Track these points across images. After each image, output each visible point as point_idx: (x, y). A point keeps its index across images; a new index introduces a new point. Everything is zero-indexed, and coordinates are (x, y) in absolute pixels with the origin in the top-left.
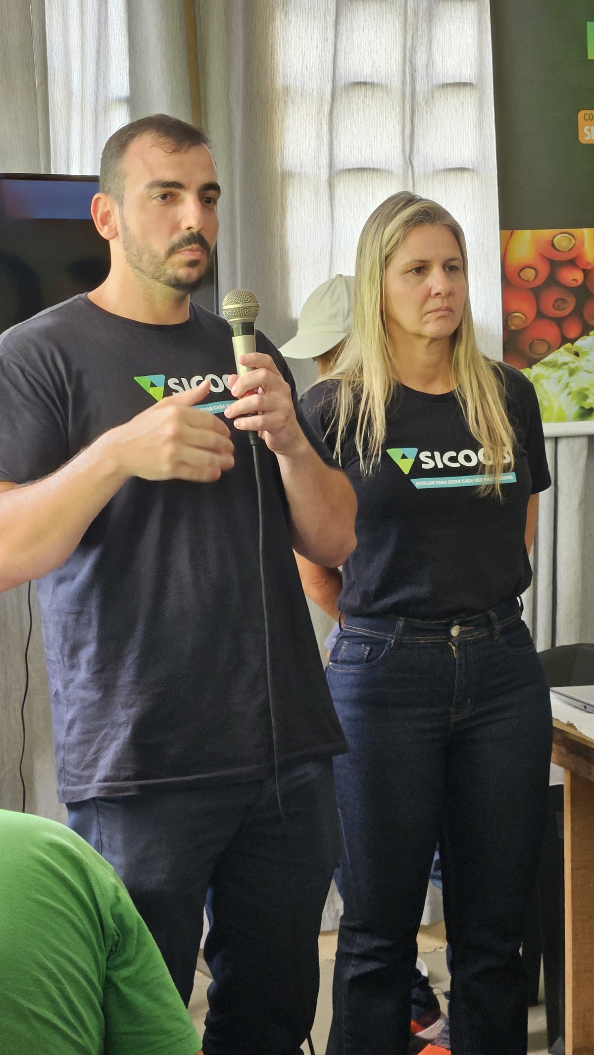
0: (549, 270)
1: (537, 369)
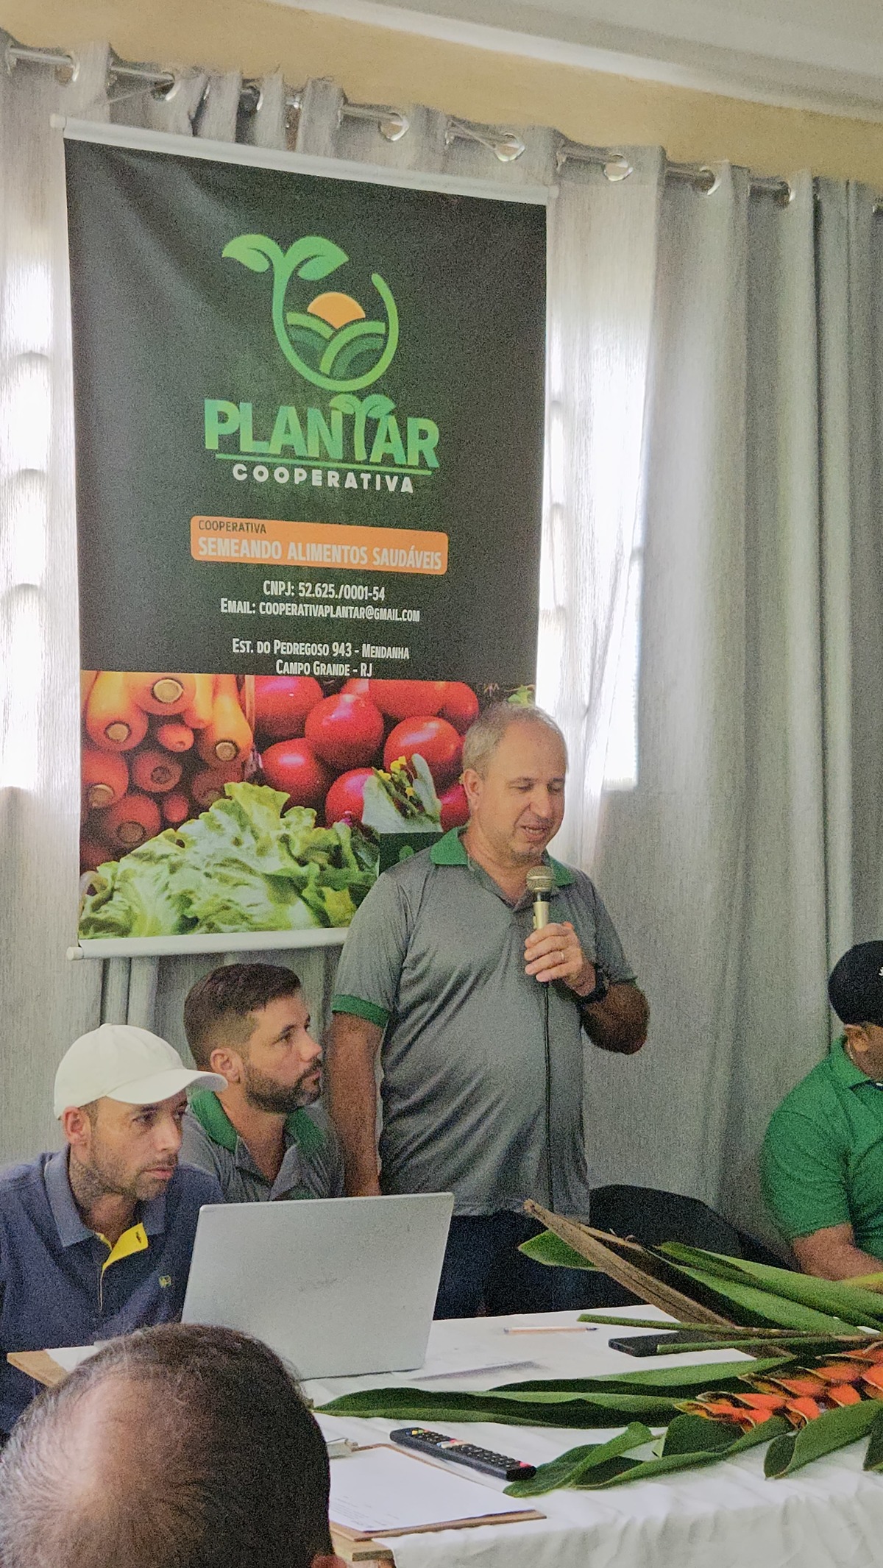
0: (146, 728)
1: (126, 863)
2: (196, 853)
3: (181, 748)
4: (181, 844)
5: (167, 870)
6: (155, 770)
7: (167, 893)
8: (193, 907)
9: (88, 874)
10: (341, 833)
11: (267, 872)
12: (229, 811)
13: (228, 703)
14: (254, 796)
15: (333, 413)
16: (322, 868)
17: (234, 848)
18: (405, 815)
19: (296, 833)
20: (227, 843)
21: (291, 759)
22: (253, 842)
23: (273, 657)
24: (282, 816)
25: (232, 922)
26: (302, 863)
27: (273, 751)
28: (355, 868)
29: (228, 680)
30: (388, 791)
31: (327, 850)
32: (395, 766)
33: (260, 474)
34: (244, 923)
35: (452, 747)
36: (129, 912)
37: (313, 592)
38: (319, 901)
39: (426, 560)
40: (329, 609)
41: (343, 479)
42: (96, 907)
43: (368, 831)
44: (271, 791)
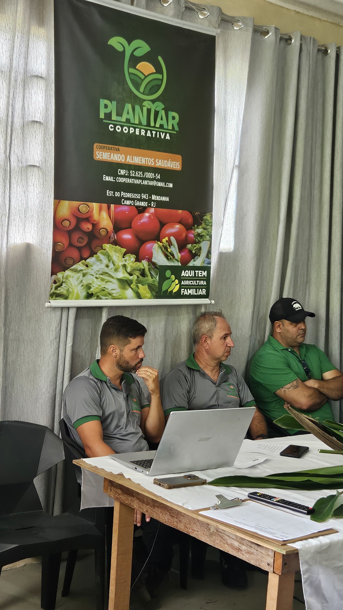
0: (76, 222)
1: (68, 272)
2: (92, 269)
3: (87, 230)
4: (87, 266)
5: (82, 276)
6: (78, 239)
7: (82, 284)
8: (91, 290)
9: (54, 276)
10: (144, 264)
11: (119, 278)
12: (104, 254)
13: (104, 214)
14: (113, 249)
15: (144, 108)
16: (138, 277)
17: (106, 268)
18: (168, 259)
19: (128, 264)
20: (103, 266)
21: (127, 236)
22: (113, 266)
23: (121, 198)
24: (123, 257)
25: (105, 295)
26: (131, 275)
27: (121, 233)
28: (150, 277)
29: (105, 206)
30: (162, 250)
31: (139, 270)
32: (164, 240)
33: (118, 129)
34: (110, 296)
35: (184, 234)
36: (68, 290)
37: (135, 174)
38: (137, 289)
39: (174, 165)
40: (140, 181)
41: (146, 133)
42: (56, 288)
43: (154, 264)
44: (119, 248)
